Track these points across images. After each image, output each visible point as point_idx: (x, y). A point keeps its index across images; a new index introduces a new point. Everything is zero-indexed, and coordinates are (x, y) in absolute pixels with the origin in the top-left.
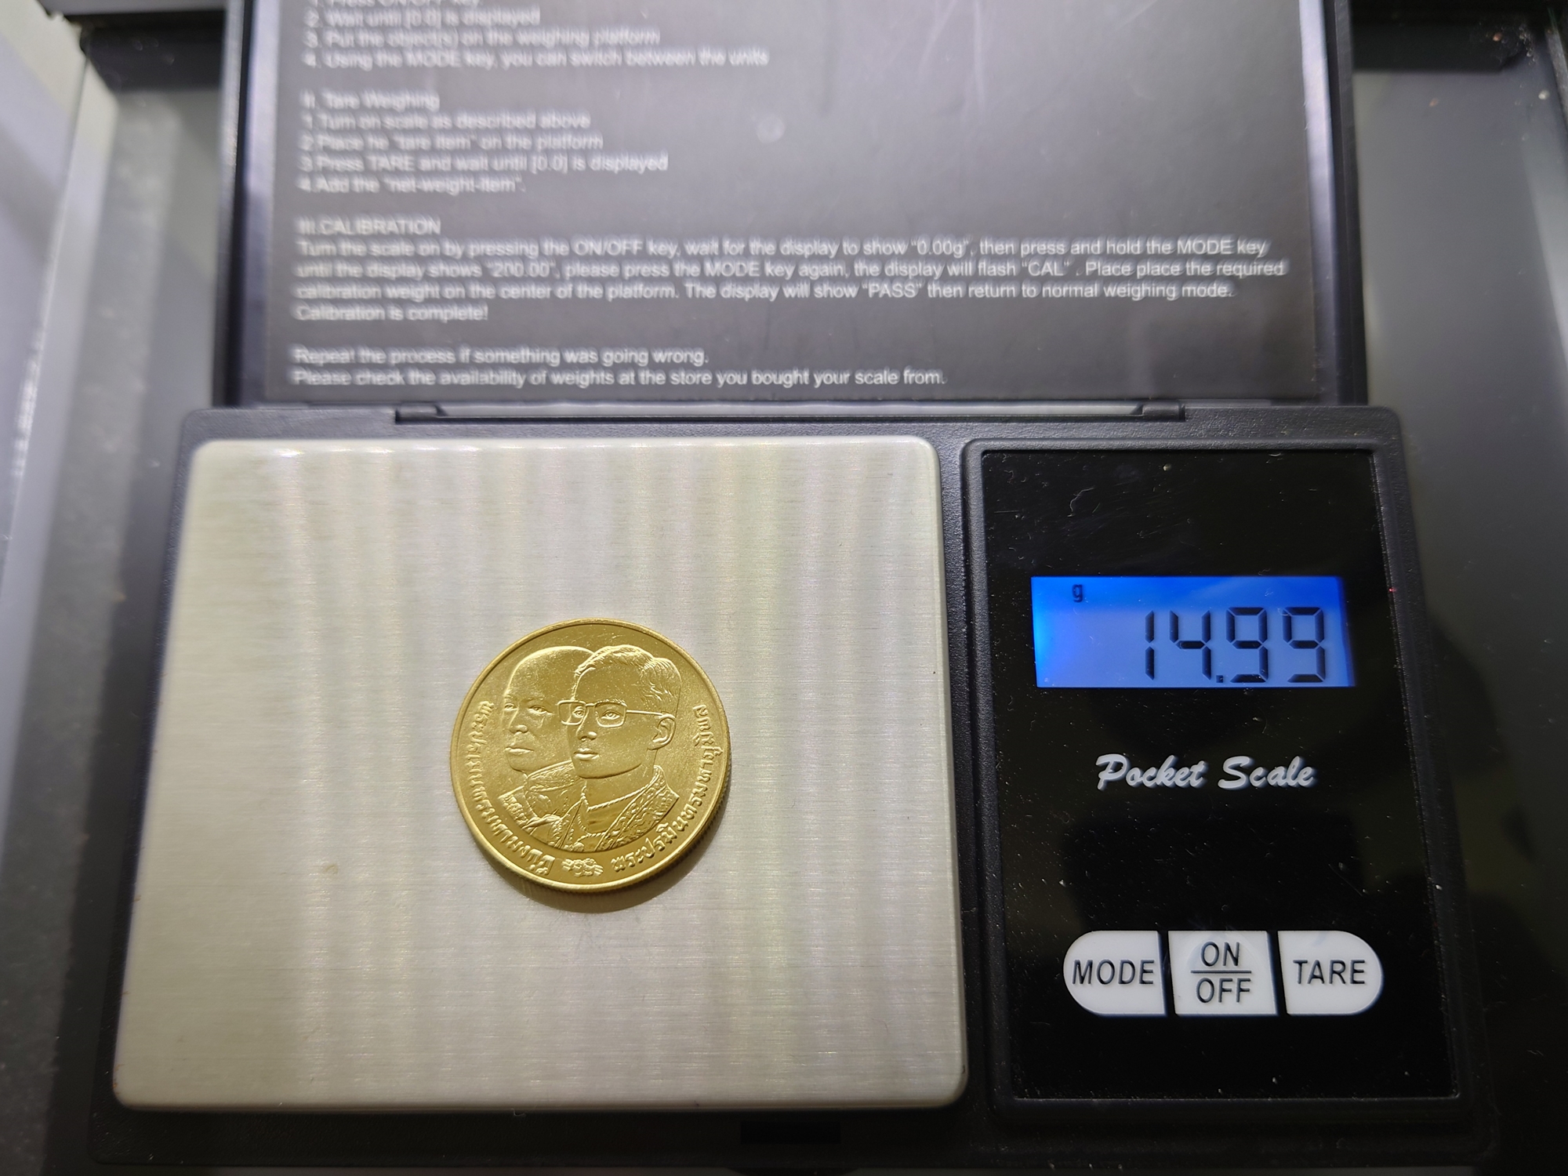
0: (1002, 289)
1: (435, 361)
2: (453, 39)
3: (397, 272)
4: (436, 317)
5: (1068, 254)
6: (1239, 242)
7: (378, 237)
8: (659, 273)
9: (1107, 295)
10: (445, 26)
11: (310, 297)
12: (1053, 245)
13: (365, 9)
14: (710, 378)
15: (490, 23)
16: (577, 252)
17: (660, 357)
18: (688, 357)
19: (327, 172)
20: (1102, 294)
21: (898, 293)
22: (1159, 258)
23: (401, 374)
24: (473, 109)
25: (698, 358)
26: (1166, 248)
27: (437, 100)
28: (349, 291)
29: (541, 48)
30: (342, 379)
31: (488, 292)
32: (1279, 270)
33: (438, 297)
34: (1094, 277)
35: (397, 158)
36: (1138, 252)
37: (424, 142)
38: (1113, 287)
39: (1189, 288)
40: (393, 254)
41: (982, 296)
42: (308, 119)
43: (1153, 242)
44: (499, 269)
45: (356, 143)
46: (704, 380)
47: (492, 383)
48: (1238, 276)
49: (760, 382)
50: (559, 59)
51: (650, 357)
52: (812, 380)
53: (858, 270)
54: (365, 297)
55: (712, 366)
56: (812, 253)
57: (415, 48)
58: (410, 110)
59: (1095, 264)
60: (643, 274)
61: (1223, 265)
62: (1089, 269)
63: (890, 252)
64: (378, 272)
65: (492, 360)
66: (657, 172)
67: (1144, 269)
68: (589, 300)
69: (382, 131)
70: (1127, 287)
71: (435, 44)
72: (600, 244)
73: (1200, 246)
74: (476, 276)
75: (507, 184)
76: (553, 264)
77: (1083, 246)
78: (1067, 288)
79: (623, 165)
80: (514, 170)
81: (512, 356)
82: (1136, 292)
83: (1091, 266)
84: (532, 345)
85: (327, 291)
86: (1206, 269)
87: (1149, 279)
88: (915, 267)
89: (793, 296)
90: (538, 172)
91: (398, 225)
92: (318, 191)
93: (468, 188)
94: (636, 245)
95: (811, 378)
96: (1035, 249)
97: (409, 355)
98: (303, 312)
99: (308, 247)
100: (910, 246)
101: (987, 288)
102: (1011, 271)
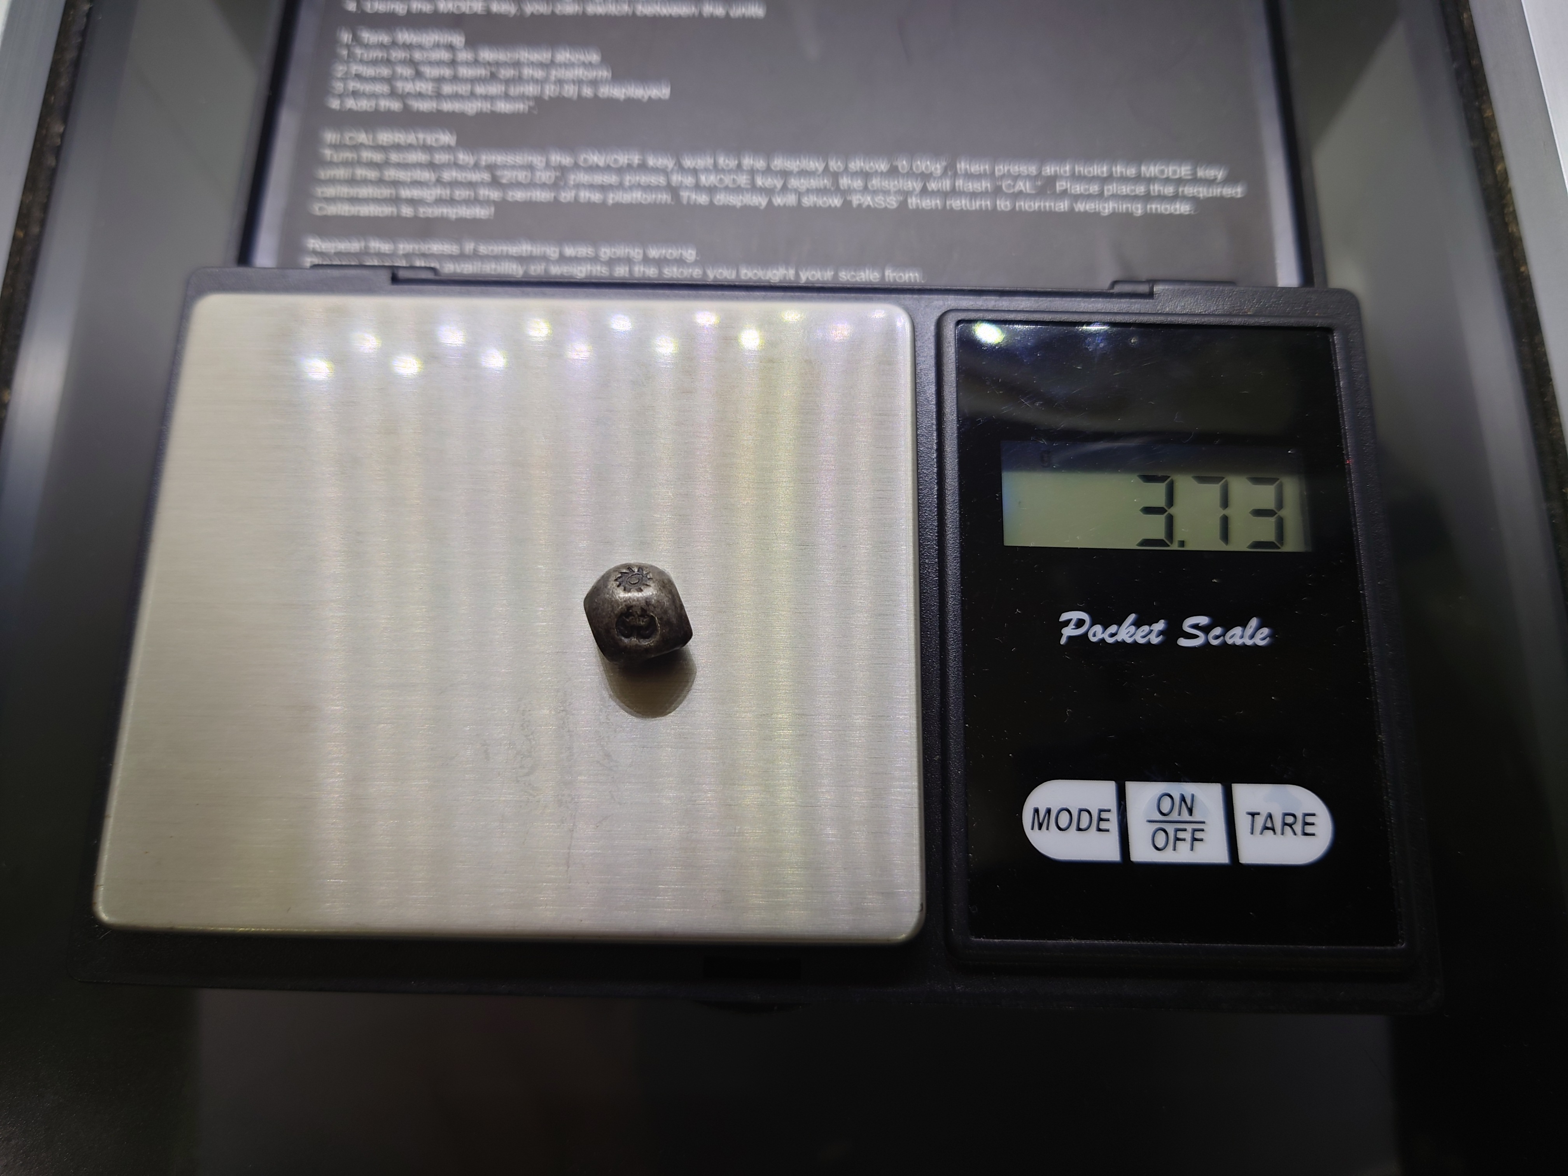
0: (978, 203)
1: (440, 251)
3: (411, 176)
4: (445, 215)
5: (1039, 176)
6: (1198, 169)
7: (398, 147)
8: (656, 183)
9: (1077, 210)
11: (328, 196)
12: (1025, 168)
14: (701, 272)
16: (581, 164)
17: (653, 253)
18: (681, 254)
19: (355, 94)
20: (1072, 209)
21: (881, 205)
22: (1124, 179)
24: (495, 45)
25: (690, 254)
27: (464, 39)
28: (365, 192)
31: (495, 195)
32: (1236, 193)
33: (448, 198)
34: (1064, 193)
35: (421, 84)
36: (1105, 175)
37: (447, 72)
38: (1082, 203)
39: (1154, 206)
40: (410, 162)
41: (959, 208)
42: (345, 52)
43: (1118, 167)
44: (506, 176)
45: (385, 72)
46: (695, 274)
47: (493, 272)
48: (1199, 198)
49: (748, 277)
50: (576, 9)
51: (645, 254)
53: (843, 184)
54: (379, 197)
55: (704, 261)
56: (800, 169)
58: (437, 46)
59: (1064, 184)
60: (642, 184)
61: (1185, 187)
62: (1059, 188)
63: (874, 170)
64: (395, 176)
65: (495, 253)
66: (660, 101)
68: (590, 204)
69: (411, 62)
70: (1095, 203)
72: (603, 159)
73: (1162, 172)
74: (484, 181)
75: (521, 107)
76: (558, 174)
77: (1053, 169)
78: (1039, 204)
79: (628, 94)
80: (528, 96)
81: (513, 250)
82: (1104, 208)
83: (1060, 186)
84: (532, 238)
86: (1169, 190)
87: (1115, 197)
88: (896, 182)
89: (782, 204)
90: (550, 97)
91: (417, 138)
92: (347, 110)
93: (484, 110)
94: (636, 159)
95: (797, 275)
96: (1009, 171)
97: (417, 247)
98: (320, 209)
99: (331, 155)
100: (891, 165)
101: (963, 202)
102: (987, 188)
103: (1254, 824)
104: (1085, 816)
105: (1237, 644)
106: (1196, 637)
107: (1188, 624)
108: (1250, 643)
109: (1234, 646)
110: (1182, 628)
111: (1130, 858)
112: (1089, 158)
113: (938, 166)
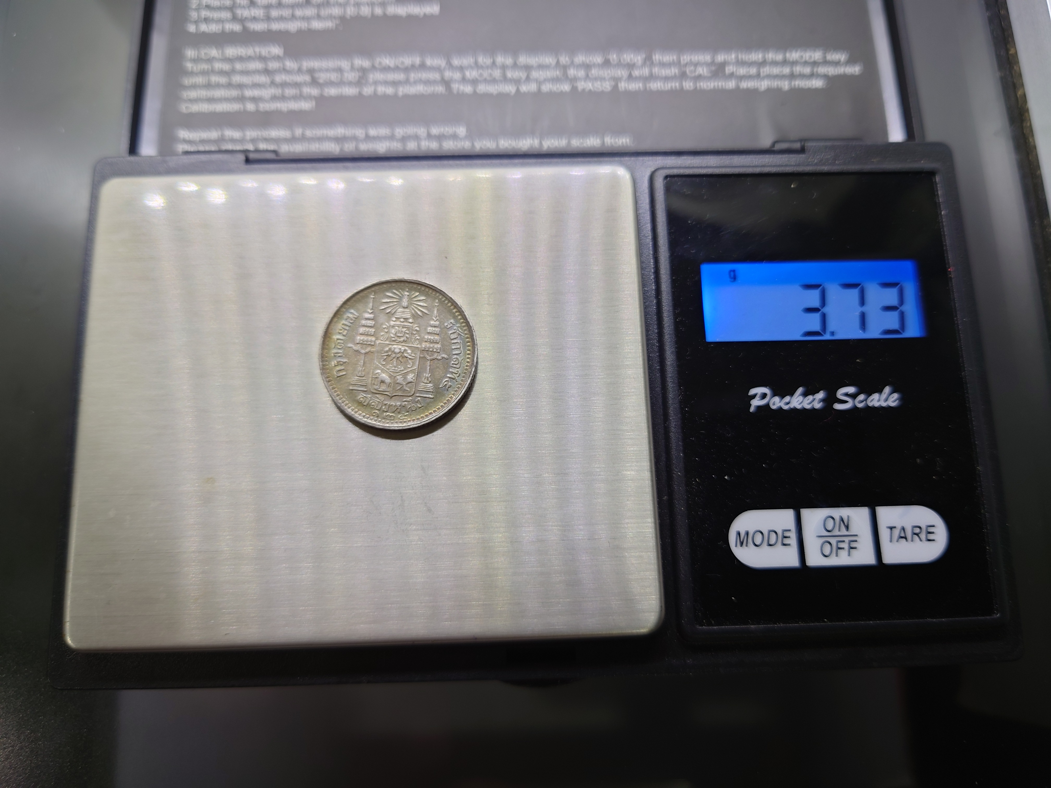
0: (669, 85)
1: (277, 136)
3: (252, 80)
4: (278, 109)
5: (713, 63)
6: (827, 54)
7: (241, 59)
8: (434, 78)
9: (741, 87)
11: (191, 98)
12: (703, 57)
14: (470, 144)
16: (377, 65)
17: (435, 131)
18: (455, 131)
19: (206, 20)
20: (738, 87)
21: (599, 89)
22: (774, 63)
23: (253, 144)
25: (461, 131)
28: (219, 93)
30: (212, 150)
31: (315, 92)
32: (855, 71)
33: (280, 96)
34: (732, 75)
35: (255, 10)
36: (761, 60)
37: (274, 1)
38: (745, 82)
39: (797, 83)
40: (250, 69)
41: (656, 89)
43: (770, 54)
44: (323, 77)
45: (228, 3)
46: (466, 145)
47: (317, 150)
48: (829, 75)
49: (505, 146)
51: (428, 132)
53: (570, 74)
54: (229, 97)
55: (472, 135)
56: (538, 64)
59: (732, 68)
60: (423, 79)
61: (818, 68)
62: (728, 71)
63: (592, 62)
64: (240, 81)
65: (318, 136)
66: (432, 16)
68: (385, 96)
70: (754, 82)
72: (393, 60)
73: (802, 57)
74: (306, 82)
75: (329, 24)
76: (360, 74)
77: (723, 57)
78: (714, 84)
79: (408, 12)
80: (335, 16)
81: (331, 132)
82: (761, 86)
83: (729, 69)
84: (345, 123)
86: (807, 70)
87: (769, 77)
88: (609, 72)
89: (526, 91)
90: (351, 16)
91: (254, 52)
92: (201, 32)
93: (303, 27)
94: (418, 60)
95: (541, 143)
96: (691, 60)
97: (259, 133)
98: (186, 108)
99: (192, 67)
100: (605, 59)
101: (659, 84)
102: (675, 73)
103: (892, 534)
104: (773, 536)
105: (876, 406)
106: (845, 402)
107: (841, 393)
108: (884, 404)
109: (874, 408)
110: (836, 396)
111: (805, 563)
112: (749, 47)
113: (639, 58)
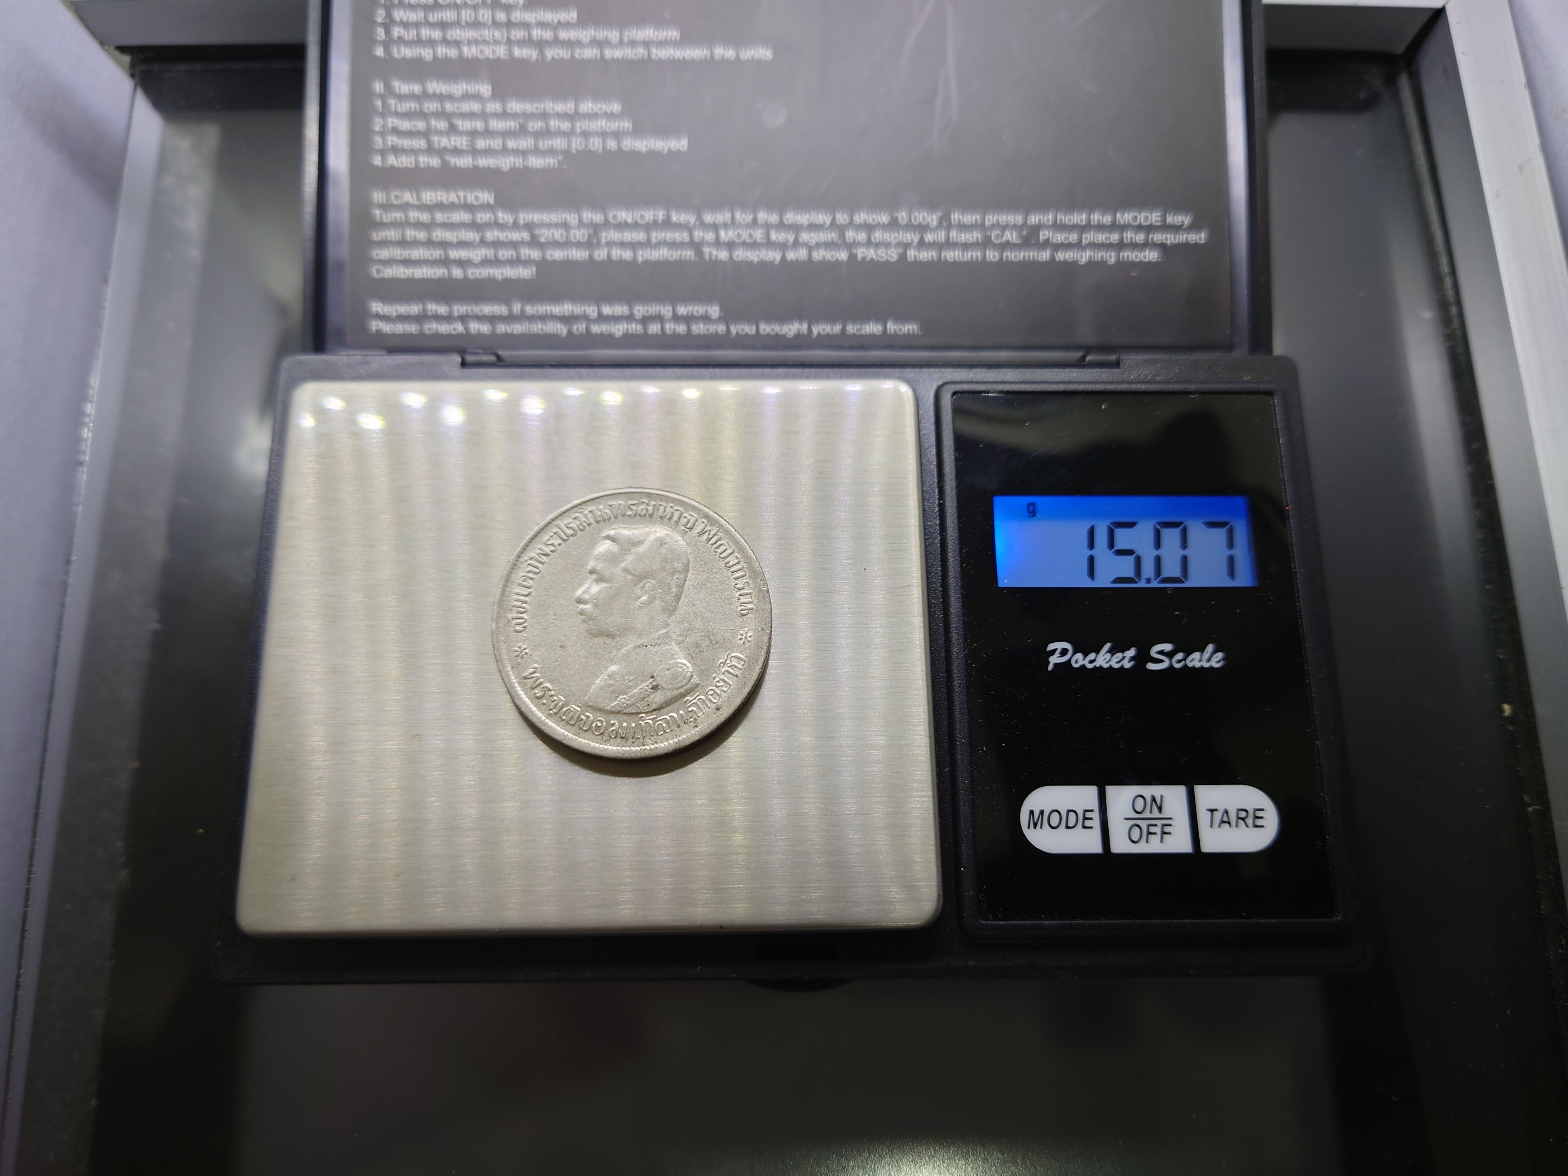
0: (969, 254)
1: (491, 314)
2: (502, 35)
3: (457, 237)
4: (492, 276)
5: (1025, 223)
6: (1168, 215)
7: (441, 207)
8: (680, 239)
9: (1057, 259)
10: (495, 24)
11: (383, 258)
12: (1012, 217)
13: (426, 8)
14: (724, 328)
15: (534, 21)
16: (611, 220)
17: (682, 310)
18: (707, 311)
19: (396, 150)
20: (1053, 258)
21: (882, 257)
22: (1100, 227)
23: (462, 324)
24: (521, 96)
25: (714, 311)
26: (1107, 219)
27: (490, 88)
28: (417, 253)
29: (578, 43)
30: (412, 328)
31: (535, 254)
32: (1200, 239)
33: (493, 258)
34: (1047, 243)
35: (456, 138)
36: (1084, 223)
37: (479, 125)
38: (1062, 253)
39: (1126, 254)
40: (454, 222)
41: (953, 260)
42: (379, 103)
43: (1096, 214)
44: (545, 235)
45: (421, 125)
46: (719, 330)
47: (540, 332)
48: (1167, 244)
49: (766, 333)
50: (594, 53)
51: (674, 311)
52: (810, 330)
53: (849, 237)
54: (430, 258)
55: (727, 318)
56: (810, 223)
57: (470, 43)
58: (466, 97)
59: (1047, 233)
60: (667, 240)
61: (1154, 234)
62: (1042, 238)
63: (876, 222)
64: (442, 236)
65: (540, 313)
66: (679, 152)
67: (1089, 237)
68: (622, 263)
69: (442, 115)
70: (1074, 252)
71: (487, 39)
72: (630, 215)
73: (1135, 218)
74: (525, 240)
75: (551, 161)
76: (591, 231)
77: (1037, 218)
78: (1024, 253)
79: (649, 146)
80: (557, 150)
81: (557, 310)
82: (1082, 257)
83: (1043, 235)
84: (572, 298)
85: (397, 253)
86: (1140, 237)
87: (1092, 245)
88: (896, 235)
89: (794, 259)
90: (577, 151)
91: (457, 196)
92: (389, 166)
93: (517, 165)
94: (661, 215)
96: (998, 220)
97: (469, 309)
98: (378, 271)
99: (381, 215)
100: (892, 217)
101: (957, 253)
102: (977, 238)
106: (1162, 661)
107: (1155, 650)
108: (1206, 665)
109: (1194, 669)
110: (1149, 654)
112: (1070, 205)
113: (934, 217)
